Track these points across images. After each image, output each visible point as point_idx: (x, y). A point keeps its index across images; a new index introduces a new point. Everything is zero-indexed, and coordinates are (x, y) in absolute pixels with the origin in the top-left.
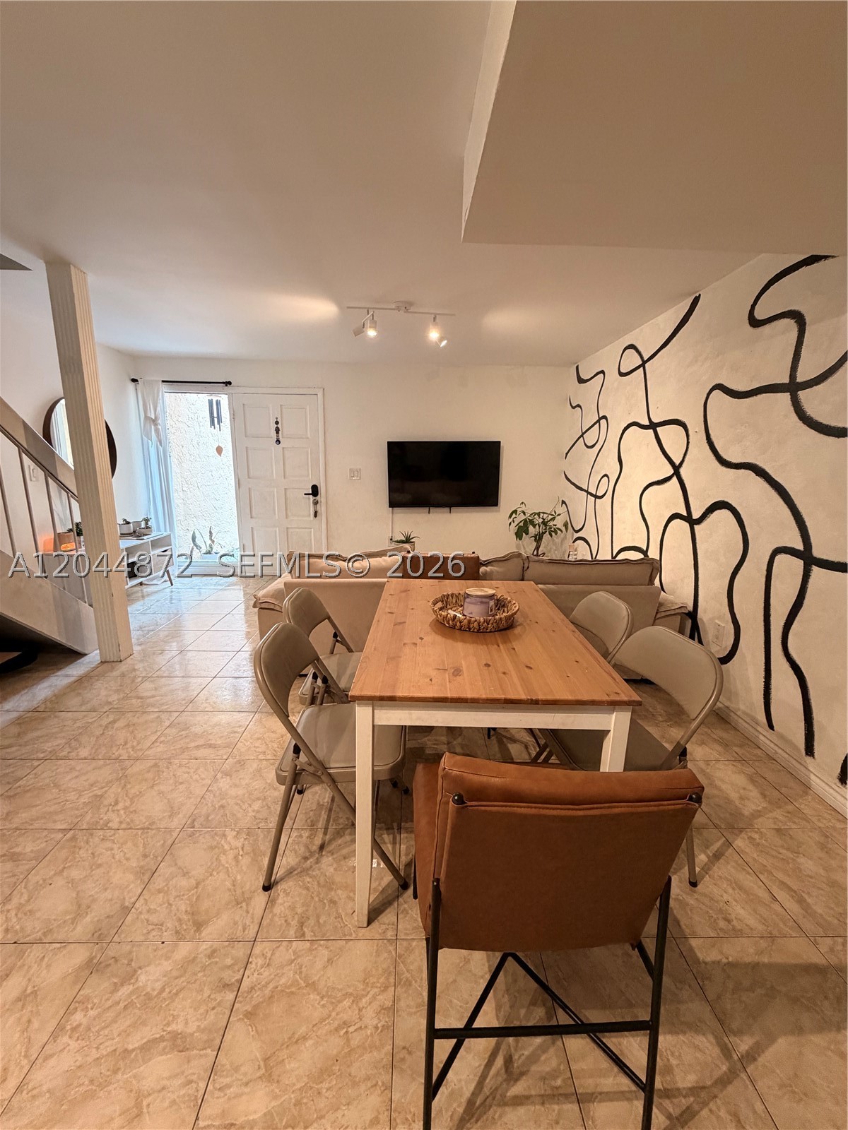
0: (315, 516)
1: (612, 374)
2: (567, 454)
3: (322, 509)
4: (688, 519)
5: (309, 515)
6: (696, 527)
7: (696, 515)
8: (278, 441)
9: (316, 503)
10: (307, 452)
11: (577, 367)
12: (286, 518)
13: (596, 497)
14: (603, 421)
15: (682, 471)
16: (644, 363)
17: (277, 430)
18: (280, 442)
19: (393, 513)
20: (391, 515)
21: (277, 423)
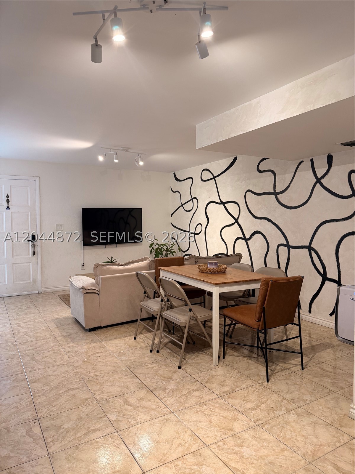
0: (34, 254)
1: (197, 180)
2: (172, 214)
3: (38, 249)
4: (244, 238)
5: (29, 254)
6: (248, 242)
7: (247, 237)
8: (8, 208)
9: (34, 246)
10: (28, 215)
11: (174, 174)
12: (13, 257)
13: (195, 234)
14: (195, 200)
15: (239, 221)
16: (214, 178)
17: (8, 201)
18: (9, 209)
19: (84, 249)
20: (82, 251)
21: (8, 197)
